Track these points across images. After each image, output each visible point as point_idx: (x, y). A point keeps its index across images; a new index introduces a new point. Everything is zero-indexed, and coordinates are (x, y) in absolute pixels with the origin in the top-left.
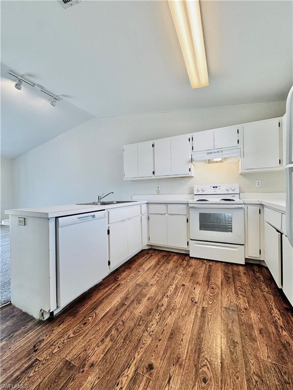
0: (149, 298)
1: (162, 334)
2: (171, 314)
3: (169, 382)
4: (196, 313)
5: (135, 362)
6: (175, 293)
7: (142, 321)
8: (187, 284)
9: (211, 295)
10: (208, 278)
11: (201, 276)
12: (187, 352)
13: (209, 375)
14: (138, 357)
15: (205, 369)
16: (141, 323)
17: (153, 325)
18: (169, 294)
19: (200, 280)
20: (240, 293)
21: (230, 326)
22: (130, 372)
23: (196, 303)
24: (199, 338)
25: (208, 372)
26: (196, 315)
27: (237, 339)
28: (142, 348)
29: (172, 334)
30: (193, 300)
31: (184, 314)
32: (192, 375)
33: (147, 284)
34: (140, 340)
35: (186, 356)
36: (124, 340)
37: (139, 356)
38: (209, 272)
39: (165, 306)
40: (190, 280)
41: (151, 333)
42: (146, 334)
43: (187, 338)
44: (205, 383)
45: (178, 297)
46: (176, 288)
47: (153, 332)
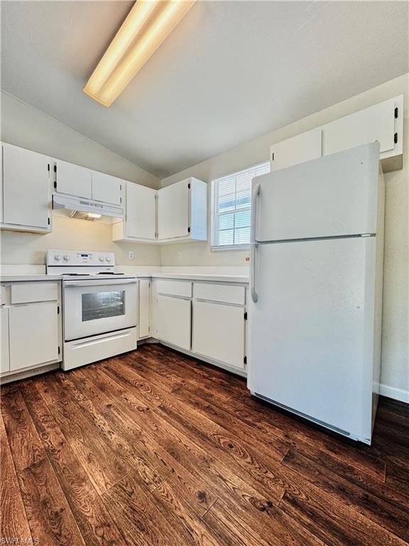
0: (89, 458)
1: (165, 465)
2: (143, 442)
3: (225, 480)
4: (161, 416)
5: (187, 519)
6: (113, 421)
7: (126, 486)
8: (111, 402)
9: (149, 392)
10: (124, 380)
11: (113, 383)
12: (201, 447)
13: (227, 440)
14: (182, 512)
15: (222, 441)
16: (129, 489)
17: (144, 472)
18: (107, 428)
19: (119, 387)
20: (164, 373)
21: (193, 401)
22: (199, 529)
23: (148, 409)
24: (191, 430)
25: (225, 440)
26: (164, 418)
27: (207, 404)
28: (172, 500)
29: (172, 454)
30: (141, 409)
31: (155, 429)
32: (224, 454)
33: (50, 452)
34: (158, 500)
35: (205, 451)
36: (143, 530)
37: (182, 508)
38: (116, 374)
39: (125, 443)
40: (109, 396)
41: (156, 479)
42: (153, 487)
43: (185, 440)
44: (232, 447)
45: (123, 421)
46: (106, 416)
47: (155, 476)
